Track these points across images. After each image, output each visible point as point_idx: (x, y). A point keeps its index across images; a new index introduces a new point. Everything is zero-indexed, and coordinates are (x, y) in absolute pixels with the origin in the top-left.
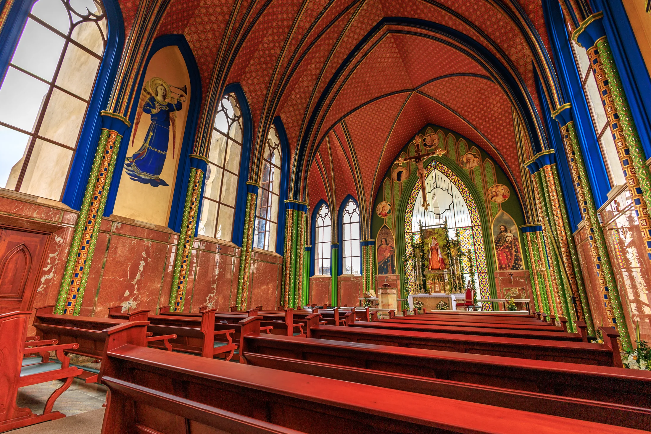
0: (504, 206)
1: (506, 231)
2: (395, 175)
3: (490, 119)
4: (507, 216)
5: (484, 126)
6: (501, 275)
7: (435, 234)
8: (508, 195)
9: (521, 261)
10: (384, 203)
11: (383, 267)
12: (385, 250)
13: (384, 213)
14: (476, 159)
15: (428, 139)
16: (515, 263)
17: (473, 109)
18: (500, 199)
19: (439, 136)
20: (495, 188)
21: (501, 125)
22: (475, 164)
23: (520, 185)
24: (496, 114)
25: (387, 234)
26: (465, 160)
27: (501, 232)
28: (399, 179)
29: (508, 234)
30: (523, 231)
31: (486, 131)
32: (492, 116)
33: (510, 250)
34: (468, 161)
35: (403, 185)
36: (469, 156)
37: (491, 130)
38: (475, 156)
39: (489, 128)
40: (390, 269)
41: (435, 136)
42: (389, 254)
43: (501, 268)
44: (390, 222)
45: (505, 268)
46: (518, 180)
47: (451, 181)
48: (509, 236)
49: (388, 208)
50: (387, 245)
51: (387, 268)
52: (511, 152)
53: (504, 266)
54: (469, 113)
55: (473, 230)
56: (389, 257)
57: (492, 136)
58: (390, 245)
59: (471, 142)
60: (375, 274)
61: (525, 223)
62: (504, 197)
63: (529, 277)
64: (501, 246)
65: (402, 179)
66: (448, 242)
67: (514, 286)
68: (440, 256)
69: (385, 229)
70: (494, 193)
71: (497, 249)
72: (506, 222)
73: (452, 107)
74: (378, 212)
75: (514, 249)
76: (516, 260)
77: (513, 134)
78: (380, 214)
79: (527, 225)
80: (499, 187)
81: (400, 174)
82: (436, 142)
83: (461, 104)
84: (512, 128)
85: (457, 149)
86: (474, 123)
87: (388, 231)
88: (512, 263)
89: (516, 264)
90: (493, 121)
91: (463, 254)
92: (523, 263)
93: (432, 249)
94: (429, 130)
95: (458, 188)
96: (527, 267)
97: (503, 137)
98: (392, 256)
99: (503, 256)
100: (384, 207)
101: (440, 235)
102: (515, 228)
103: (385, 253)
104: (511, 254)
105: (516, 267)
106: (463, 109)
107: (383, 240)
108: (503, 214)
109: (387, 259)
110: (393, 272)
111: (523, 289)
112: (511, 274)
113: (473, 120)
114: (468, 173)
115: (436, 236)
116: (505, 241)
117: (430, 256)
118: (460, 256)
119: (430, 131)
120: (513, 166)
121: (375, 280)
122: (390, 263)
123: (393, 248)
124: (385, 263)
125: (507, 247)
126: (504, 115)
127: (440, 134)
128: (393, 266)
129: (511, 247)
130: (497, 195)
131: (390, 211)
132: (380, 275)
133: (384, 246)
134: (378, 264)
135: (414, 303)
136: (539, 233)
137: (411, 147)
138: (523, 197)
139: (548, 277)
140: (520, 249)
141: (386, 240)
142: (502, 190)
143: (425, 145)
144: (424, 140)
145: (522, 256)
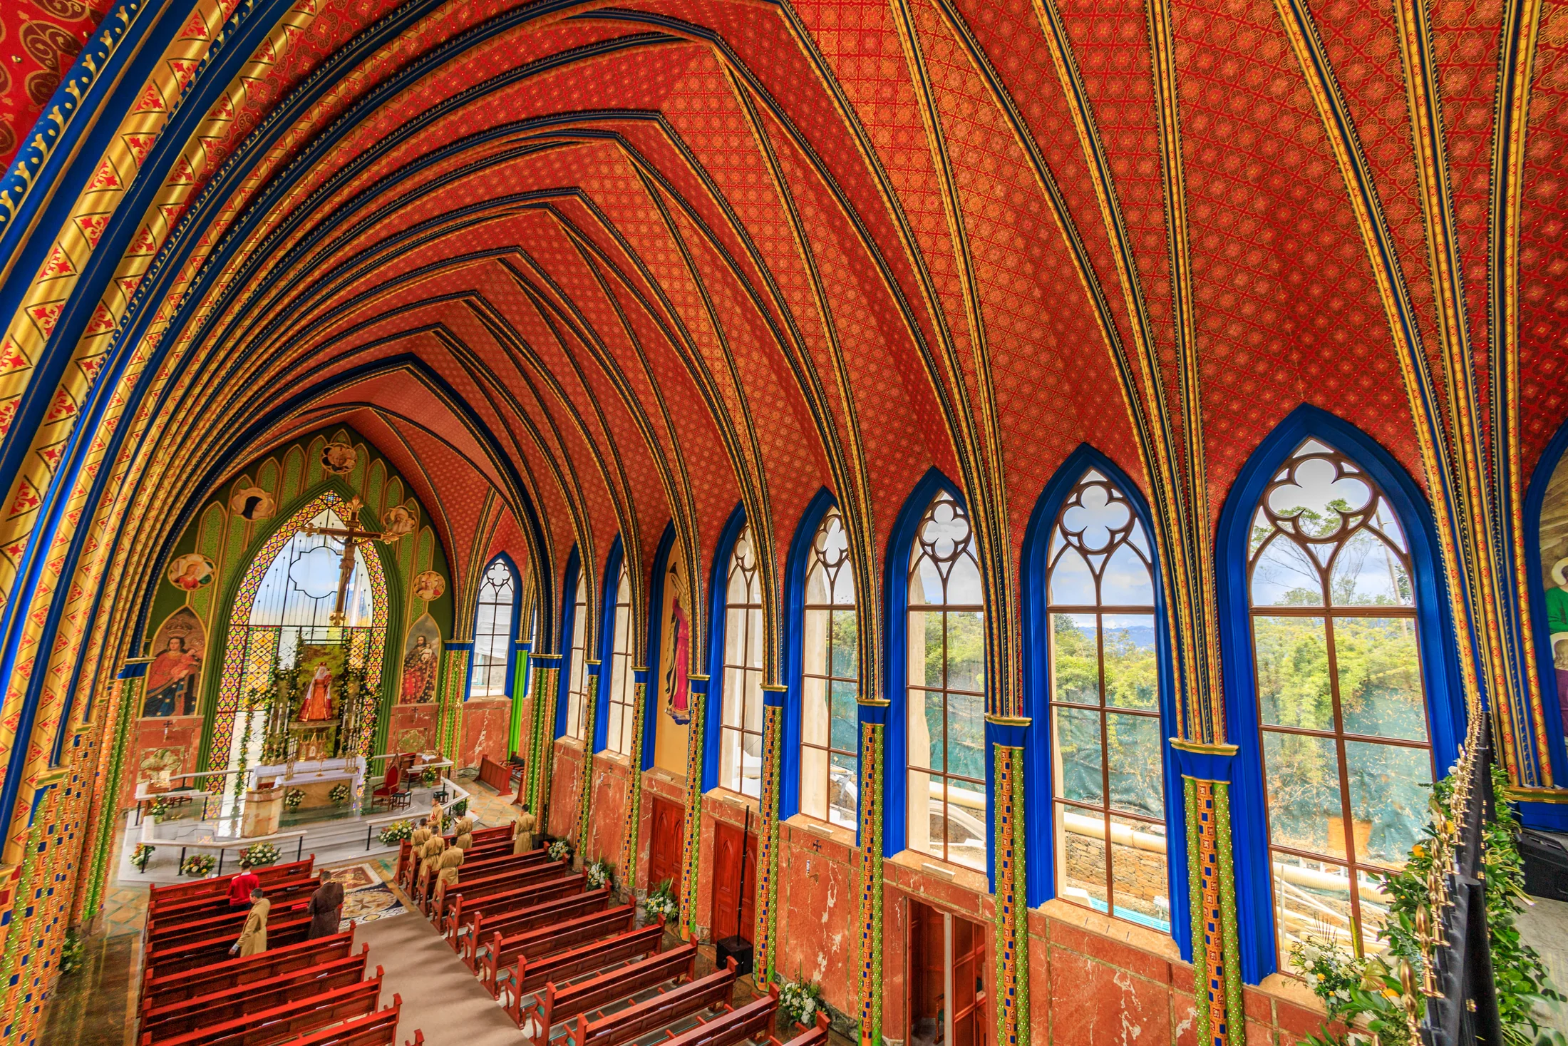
0: (434, 607)
1: (424, 645)
2: (240, 502)
3: (460, 484)
4: (432, 623)
6: (401, 710)
7: (325, 654)
8: (441, 591)
9: (433, 690)
10: (195, 558)
11: (161, 700)
12: (176, 663)
13: (190, 579)
14: (411, 522)
15: (335, 452)
16: (424, 692)
18: (428, 595)
20: (427, 576)
21: (469, 497)
22: (408, 529)
23: (462, 583)
24: (469, 482)
25: (190, 627)
26: (393, 518)
27: (418, 646)
28: (248, 512)
29: (426, 650)
30: (447, 647)
32: (465, 481)
33: (423, 674)
34: (397, 521)
35: (255, 526)
36: (402, 512)
37: (455, 499)
38: (410, 515)
39: (452, 494)
40: (180, 704)
41: (352, 452)
42: (185, 672)
43: (404, 700)
44: (204, 606)
45: (409, 700)
46: (462, 574)
48: (427, 653)
49: (205, 570)
50: (184, 651)
51: (172, 703)
53: (409, 698)
55: (371, 635)
56: (181, 680)
57: (452, 505)
58: (191, 652)
59: (412, 490)
61: (452, 637)
62: (436, 592)
63: (435, 713)
64: (412, 667)
65: (255, 514)
66: (347, 672)
67: (415, 727)
68: (329, 698)
69: (186, 616)
70: (424, 584)
71: (404, 671)
72: (428, 632)
73: (416, 448)
74: (173, 576)
75: (428, 673)
76: (426, 688)
77: (478, 514)
78: (177, 581)
79: (455, 641)
80: (433, 576)
81: (252, 503)
82: (349, 463)
85: (385, 494)
86: (435, 480)
87: (192, 621)
88: (421, 694)
89: (426, 694)
90: (462, 488)
92: (434, 693)
93: (316, 683)
94: (343, 434)
95: (366, 557)
96: (439, 699)
97: (465, 512)
98: (192, 679)
99: (410, 683)
100: (193, 565)
101: (334, 658)
102: (436, 642)
103: (175, 671)
104: (423, 680)
105: (424, 698)
107: (174, 640)
108: (426, 619)
109: (177, 683)
110: (188, 709)
111: (426, 729)
112: (415, 709)
115: (325, 658)
116: (420, 659)
117: (309, 696)
118: (362, 696)
119: (342, 438)
120: (463, 554)
122: (185, 691)
123: (200, 660)
124: (170, 692)
126: (478, 487)
128: (190, 699)
129: (426, 669)
130: (426, 588)
131: (208, 578)
132: (147, 718)
133: (173, 654)
134: (148, 693)
136: (466, 653)
137: (295, 453)
138: (461, 600)
139: (460, 713)
140: (437, 674)
141: (182, 642)
142: (435, 582)
143: (326, 462)
144: (327, 451)
145: (435, 683)
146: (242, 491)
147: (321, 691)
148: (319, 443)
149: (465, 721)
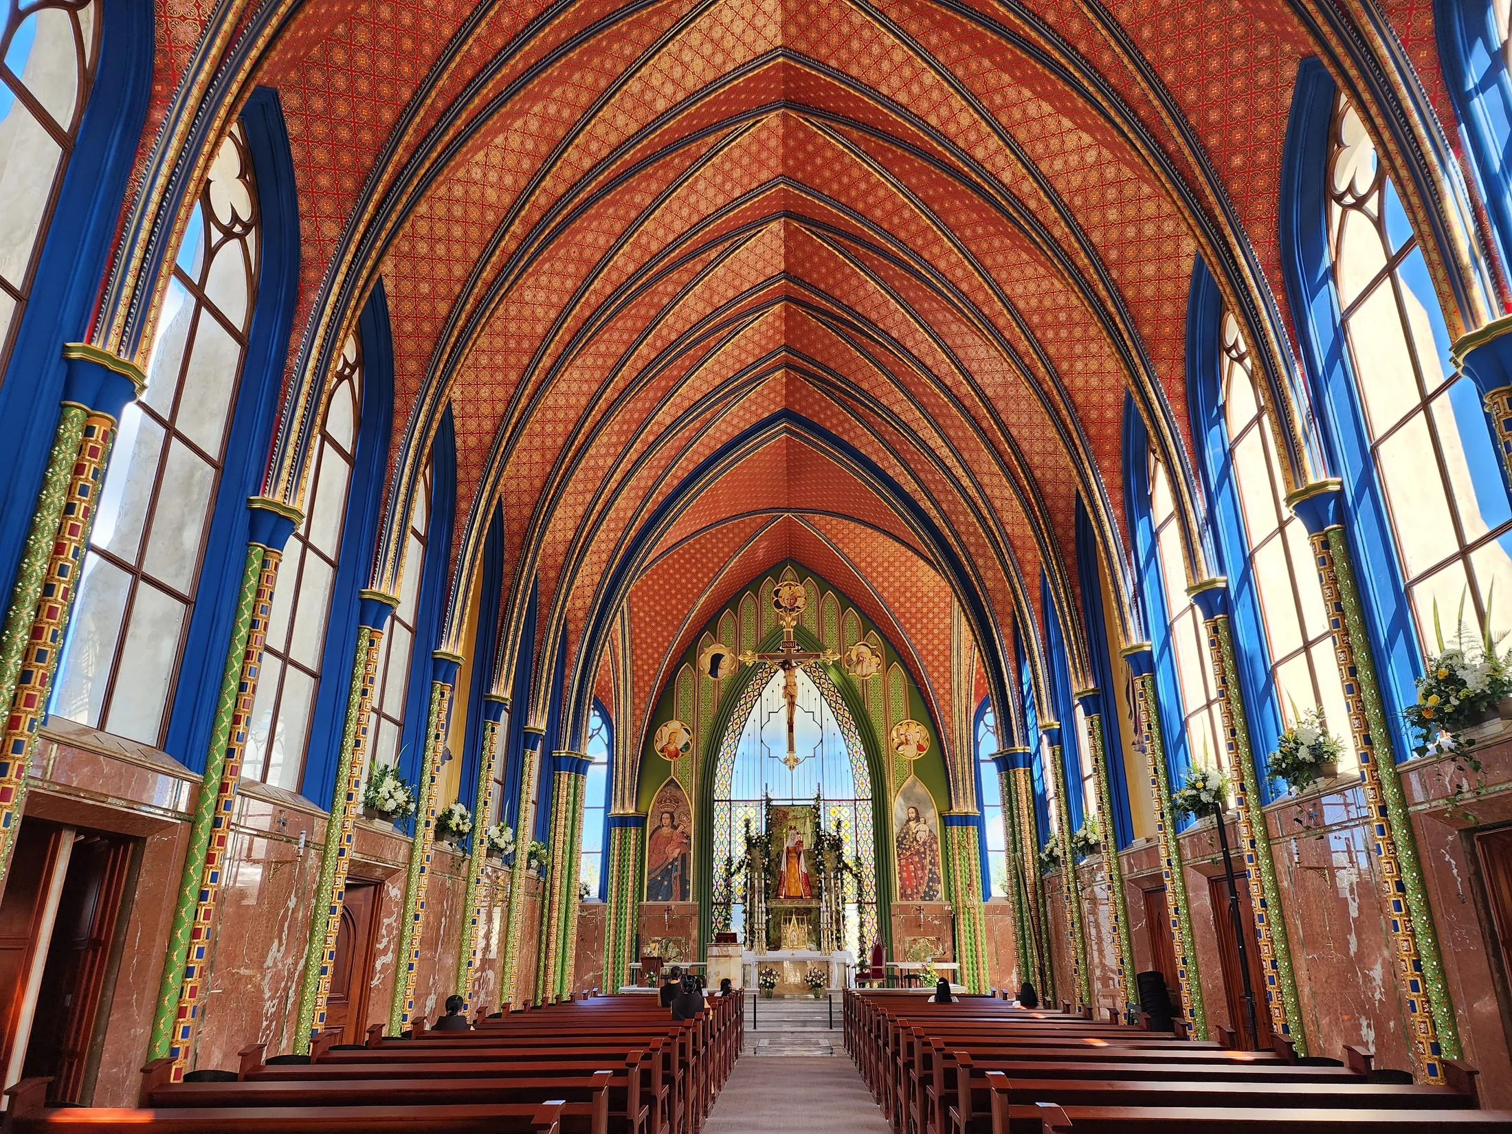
0: (919, 768)
1: (917, 819)
2: (705, 662)
3: (914, 595)
4: (921, 790)
5: (902, 605)
7: (796, 818)
8: (926, 745)
9: (939, 882)
10: (674, 725)
11: (661, 882)
12: (669, 840)
13: (672, 748)
14: (876, 660)
15: (785, 593)
16: (928, 886)
17: (886, 569)
18: (910, 752)
19: (806, 591)
20: (905, 727)
21: (930, 611)
22: (873, 669)
23: (948, 731)
24: (925, 589)
25: (677, 800)
26: (855, 659)
27: (909, 820)
28: (714, 671)
29: (922, 826)
30: (947, 821)
31: (903, 615)
33: (922, 859)
34: (860, 660)
35: (723, 686)
36: (864, 649)
37: (913, 615)
38: (874, 652)
39: (908, 610)
40: (676, 888)
41: (800, 589)
42: (678, 851)
43: (904, 895)
44: (685, 774)
45: (911, 895)
46: (947, 719)
47: (822, 694)
48: (922, 831)
49: (683, 738)
50: (675, 828)
51: (670, 886)
52: (942, 664)
53: (909, 892)
54: (879, 574)
55: (856, 809)
56: (675, 859)
57: (912, 626)
58: (680, 829)
59: (870, 621)
60: (641, 899)
61: (950, 806)
62: (920, 748)
63: (948, 915)
64: (907, 850)
65: (720, 671)
66: (821, 838)
67: (924, 935)
68: (804, 870)
69: (671, 787)
70: (903, 738)
71: (899, 855)
74: (658, 747)
75: (929, 858)
76: (931, 880)
77: (948, 631)
78: (662, 751)
79: (955, 813)
80: (912, 726)
81: (716, 659)
82: (800, 602)
83: (869, 556)
84: (948, 621)
85: (841, 629)
86: (885, 595)
87: (679, 794)
88: (924, 888)
89: (931, 888)
90: (918, 599)
91: (846, 866)
92: (941, 887)
93: (788, 851)
94: (789, 572)
95: (835, 712)
97: (931, 632)
98: (684, 858)
99: (908, 872)
100: (673, 733)
102: (932, 816)
103: (669, 849)
104: (923, 868)
105: (929, 895)
106: (870, 564)
107: (665, 815)
108: (914, 784)
109: (672, 863)
110: (684, 895)
111: (938, 939)
113: (884, 589)
114: (858, 685)
116: (915, 839)
117: (783, 867)
118: (841, 870)
119: (789, 576)
120: (941, 691)
121: (639, 916)
122: (679, 872)
123: (688, 837)
124: (667, 873)
125: (918, 853)
127: (809, 588)
128: (684, 882)
129: (925, 853)
130: (907, 742)
131: (687, 746)
132: (651, 903)
133: (666, 831)
134: (649, 874)
135: (760, 974)
136: (973, 831)
137: (747, 601)
138: (953, 755)
139: (981, 917)
140: (940, 859)
141: (672, 817)
142: (917, 733)
143: (778, 605)
144: (777, 593)
145: (940, 872)
146: (707, 650)
147: (794, 861)
148: (767, 586)
149: (990, 931)
